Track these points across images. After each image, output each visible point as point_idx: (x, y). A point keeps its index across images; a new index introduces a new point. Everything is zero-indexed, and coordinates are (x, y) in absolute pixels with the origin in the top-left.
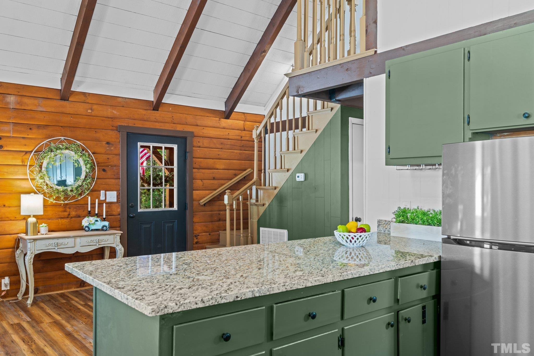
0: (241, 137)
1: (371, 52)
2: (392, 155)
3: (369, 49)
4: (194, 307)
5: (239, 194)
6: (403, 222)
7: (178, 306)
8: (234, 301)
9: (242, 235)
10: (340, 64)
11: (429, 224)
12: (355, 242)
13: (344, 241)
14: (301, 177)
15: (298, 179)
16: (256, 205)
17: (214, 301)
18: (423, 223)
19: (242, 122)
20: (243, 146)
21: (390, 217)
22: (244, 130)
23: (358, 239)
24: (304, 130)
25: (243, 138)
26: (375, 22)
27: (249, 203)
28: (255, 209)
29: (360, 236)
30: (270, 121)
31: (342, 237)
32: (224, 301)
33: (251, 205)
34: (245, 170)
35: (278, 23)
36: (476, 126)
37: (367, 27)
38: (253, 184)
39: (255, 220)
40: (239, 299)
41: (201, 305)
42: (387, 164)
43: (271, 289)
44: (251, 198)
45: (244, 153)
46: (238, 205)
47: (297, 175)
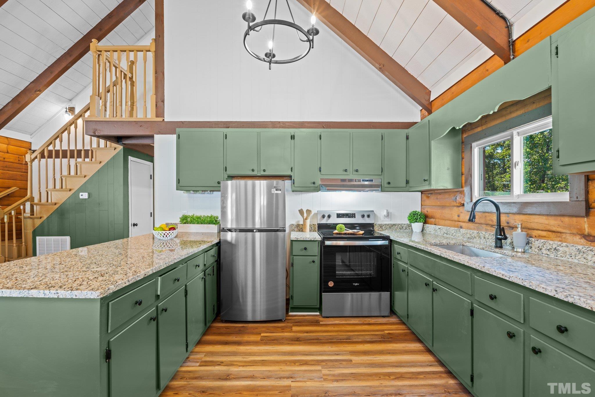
0: (4, 159)
1: (160, 119)
2: (181, 184)
3: (158, 117)
4: (124, 286)
5: (12, 209)
6: (185, 223)
7: (116, 287)
8: (144, 278)
9: (15, 245)
10: (135, 121)
11: (202, 224)
12: (166, 236)
13: (159, 236)
14: (84, 196)
15: (81, 197)
16: (31, 218)
17: (134, 280)
18: (198, 223)
19: (6, 146)
20: (6, 167)
21: (178, 221)
22: (8, 152)
23: (171, 234)
24: (87, 160)
25: (6, 160)
26: (163, 101)
27: (22, 217)
28: (29, 222)
29: (173, 233)
30: (47, 149)
31: (161, 234)
32: (139, 279)
33: (25, 218)
34: (9, 188)
35: (56, 72)
36: (230, 172)
37: (156, 102)
38: (28, 200)
39: (30, 232)
40: (146, 276)
41: (127, 284)
42: (177, 189)
43: (160, 267)
44: (24, 212)
45: (7, 173)
46: (10, 218)
47: (81, 194)
